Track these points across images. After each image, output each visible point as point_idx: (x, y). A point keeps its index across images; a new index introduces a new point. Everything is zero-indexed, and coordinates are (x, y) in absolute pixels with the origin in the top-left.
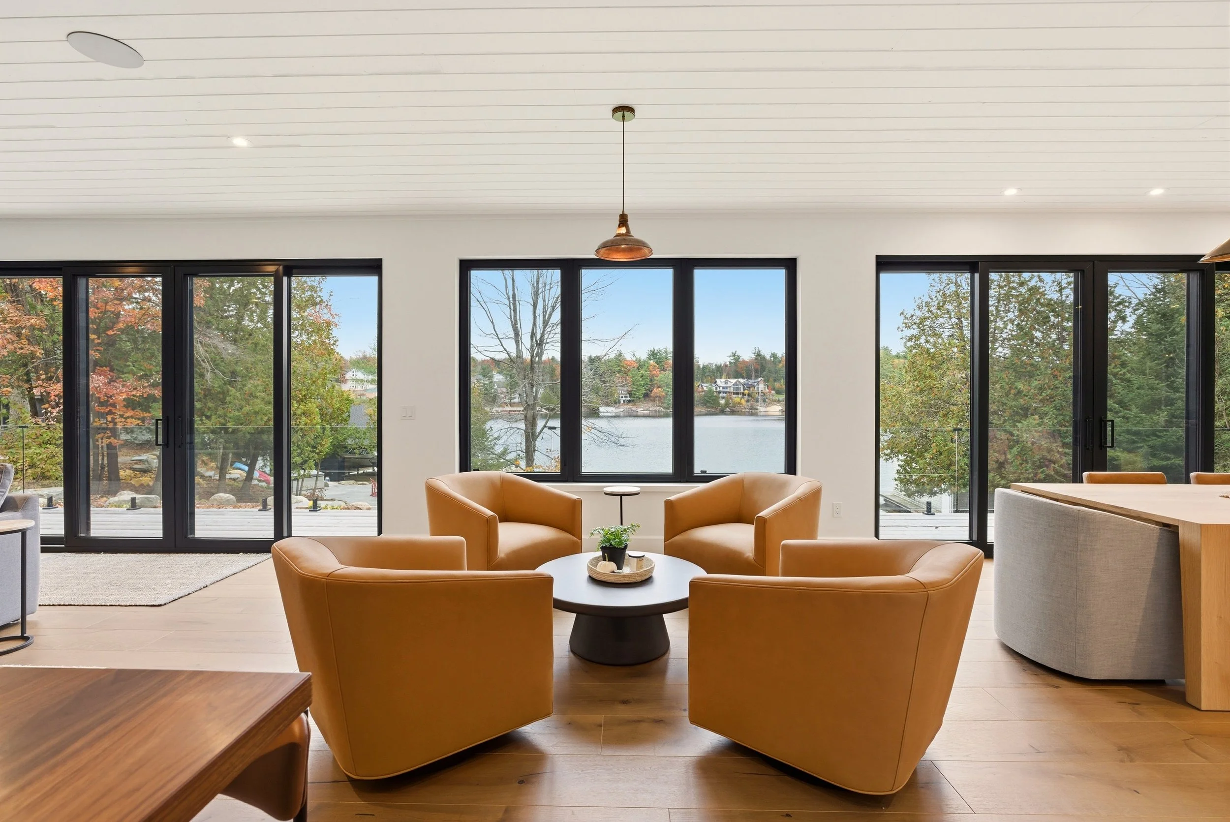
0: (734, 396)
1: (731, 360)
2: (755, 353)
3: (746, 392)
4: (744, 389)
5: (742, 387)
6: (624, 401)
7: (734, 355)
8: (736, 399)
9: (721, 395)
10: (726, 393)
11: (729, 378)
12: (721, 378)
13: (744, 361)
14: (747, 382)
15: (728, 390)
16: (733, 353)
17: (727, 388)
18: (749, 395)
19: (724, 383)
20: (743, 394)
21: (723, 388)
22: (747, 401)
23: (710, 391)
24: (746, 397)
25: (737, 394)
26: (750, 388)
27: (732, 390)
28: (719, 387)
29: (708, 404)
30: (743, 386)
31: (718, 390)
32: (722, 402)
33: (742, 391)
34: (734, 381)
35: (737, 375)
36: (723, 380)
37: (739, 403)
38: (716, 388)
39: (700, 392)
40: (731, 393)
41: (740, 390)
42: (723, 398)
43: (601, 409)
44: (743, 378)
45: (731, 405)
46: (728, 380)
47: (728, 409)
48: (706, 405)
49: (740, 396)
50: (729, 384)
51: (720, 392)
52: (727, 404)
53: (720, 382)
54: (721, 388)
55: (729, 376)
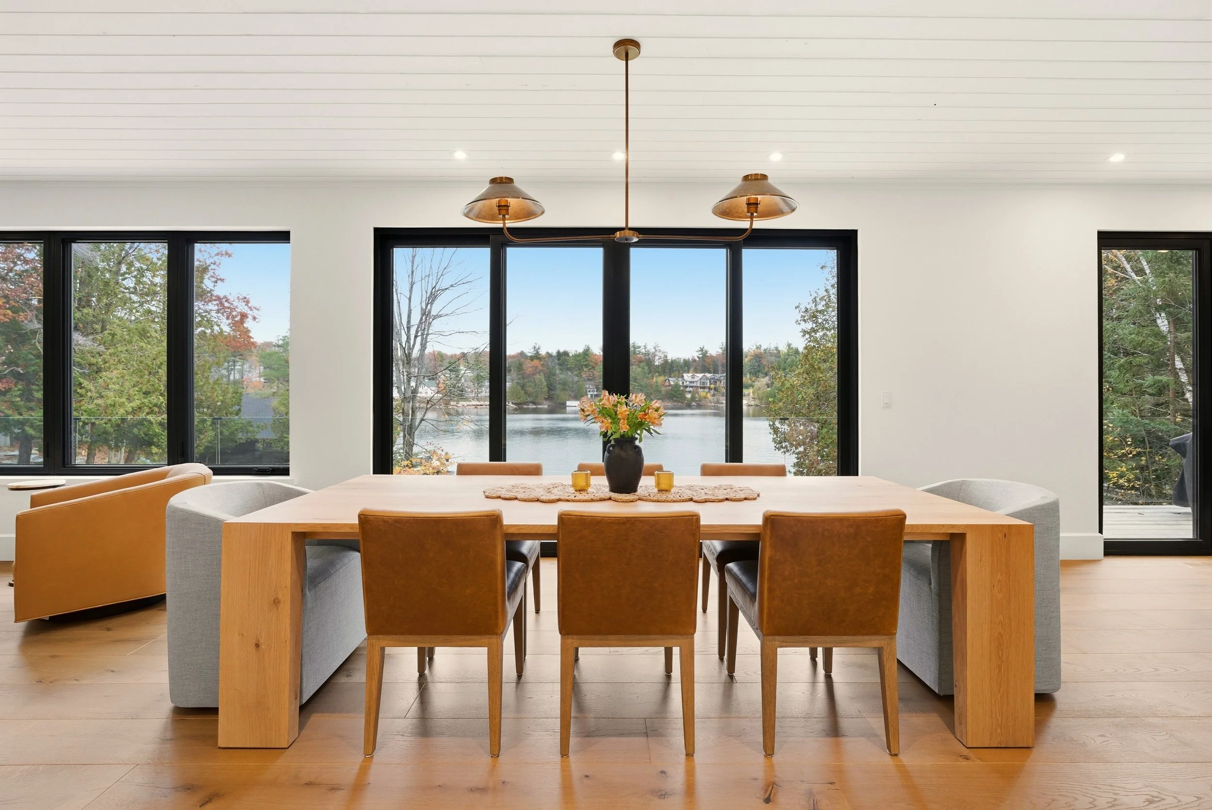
0: (702, 390)
1: (700, 354)
2: (722, 348)
3: (712, 386)
4: (711, 384)
5: (708, 381)
6: (592, 395)
7: (702, 350)
8: (702, 393)
9: (688, 389)
10: (692, 387)
11: (696, 373)
12: (688, 372)
13: (711, 356)
14: (713, 376)
15: (695, 384)
16: (700, 348)
17: (693, 382)
18: (715, 389)
19: (691, 378)
20: (710, 389)
21: (691, 382)
22: (714, 395)
23: (677, 385)
24: (712, 392)
25: (704, 388)
26: (716, 382)
27: (699, 385)
28: (686, 381)
29: (674, 399)
30: (710, 380)
31: (685, 384)
32: (689, 396)
33: (708, 385)
34: (700, 375)
35: (705, 369)
36: (690, 375)
37: (705, 398)
38: (683, 383)
39: (667, 386)
40: (698, 387)
41: (707, 385)
42: (690, 392)
43: (568, 403)
44: (710, 372)
45: (697, 399)
46: (695, 374)
47: (694, 403)
48: (673, 399)
49: (707, 390)
50: (697, 379)
51: (686, 387)
52: (693, 398)
53: (687, 376)
54: (688, 383)
55: (696, 371)
